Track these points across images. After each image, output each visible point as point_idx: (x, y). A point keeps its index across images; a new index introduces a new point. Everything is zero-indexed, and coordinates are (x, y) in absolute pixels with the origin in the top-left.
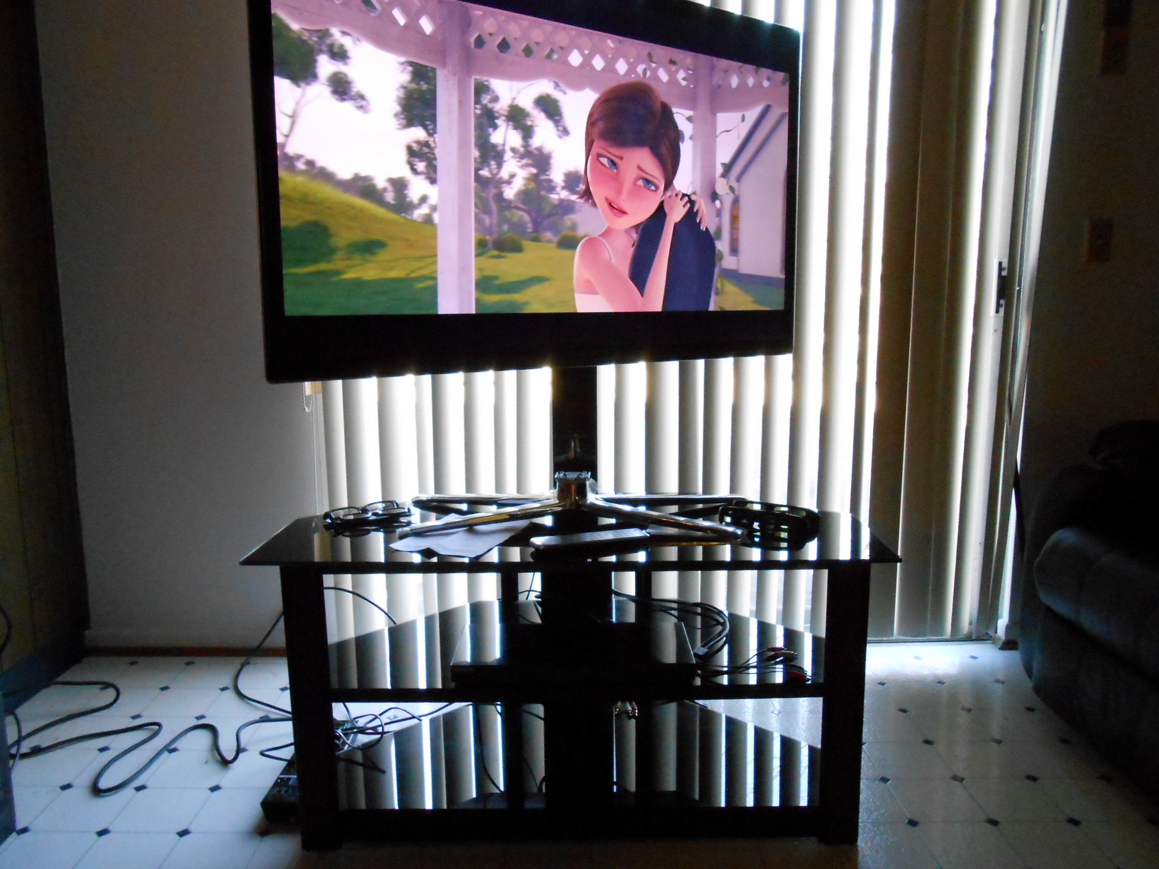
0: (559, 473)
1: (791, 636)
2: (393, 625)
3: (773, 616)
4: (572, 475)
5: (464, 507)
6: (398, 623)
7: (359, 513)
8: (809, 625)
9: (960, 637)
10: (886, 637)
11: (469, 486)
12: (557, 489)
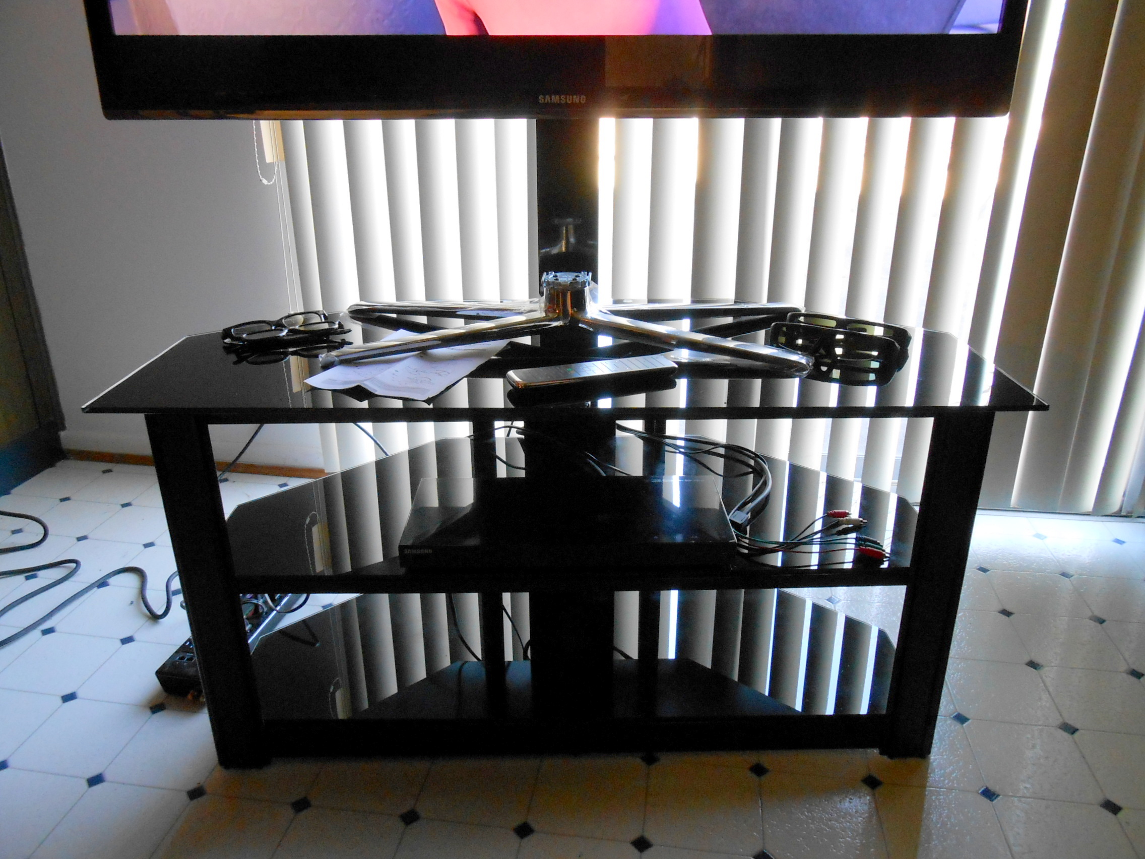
0: (547, 274)
1: (871, 497)
2: (383, 456)
3: (850, 471)
4: (565, 278)
5: (423, 320)
6: (390, 453)
7: (272, 330)
8: (897, 481)
9: (1110, 512)
10: (1001, 506)
11: (430, 291)
12: (544, 296)
